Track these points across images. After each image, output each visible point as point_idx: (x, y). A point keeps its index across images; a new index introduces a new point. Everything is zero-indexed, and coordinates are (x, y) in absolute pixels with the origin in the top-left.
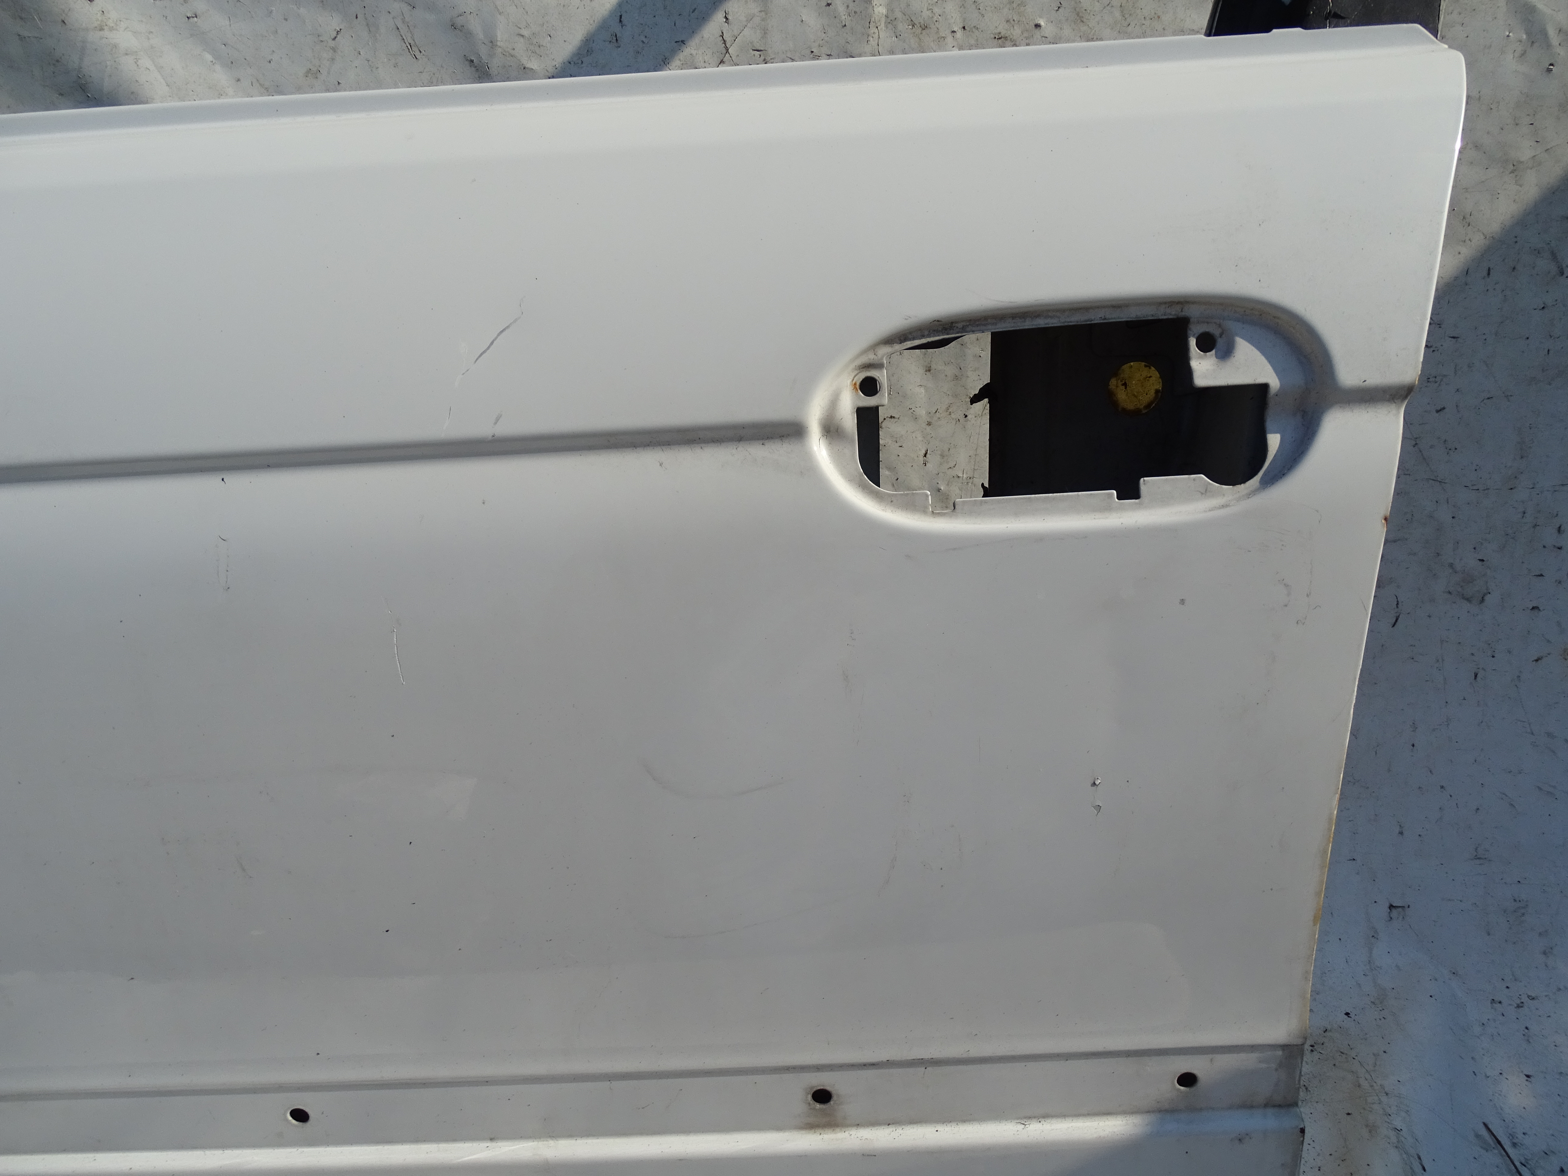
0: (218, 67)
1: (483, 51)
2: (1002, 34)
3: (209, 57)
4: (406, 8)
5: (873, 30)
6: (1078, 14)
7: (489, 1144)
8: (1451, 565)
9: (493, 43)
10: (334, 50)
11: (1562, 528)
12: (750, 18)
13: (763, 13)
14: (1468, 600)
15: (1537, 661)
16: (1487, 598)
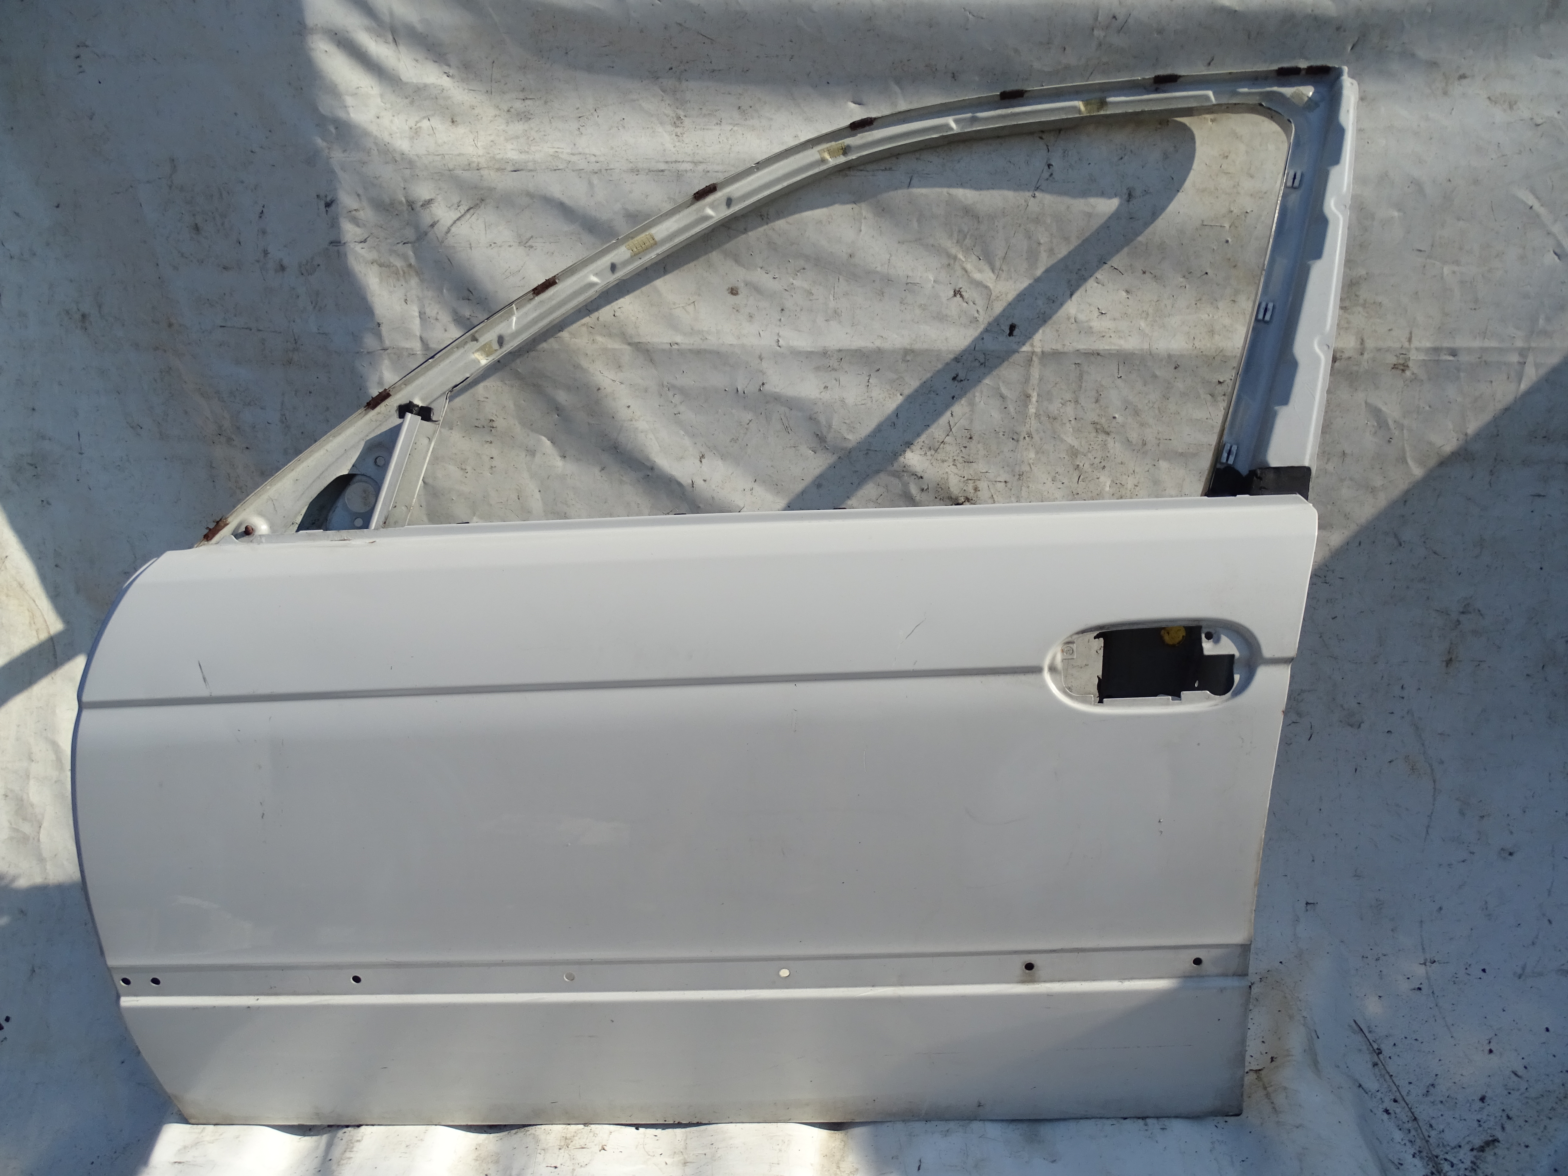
0: (686, 437)
1: (825, 430)
2: (1096, 421)
3: (682, 433)
4: (787, 410)
5: (1028, 419)
6: (1136, 412)
7: (872, 988)
8: (1342, 706)
9: (830, 427)
10: (747, 429)
11: (1404, 686)
12: (964, 414)
13: (971, 412)
14: (1352, 726)
15: (1390, 762)
16: (1362, 725)
